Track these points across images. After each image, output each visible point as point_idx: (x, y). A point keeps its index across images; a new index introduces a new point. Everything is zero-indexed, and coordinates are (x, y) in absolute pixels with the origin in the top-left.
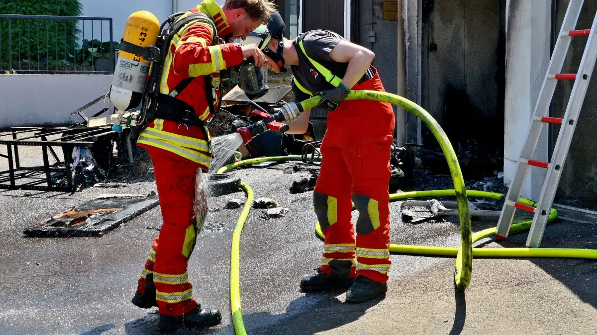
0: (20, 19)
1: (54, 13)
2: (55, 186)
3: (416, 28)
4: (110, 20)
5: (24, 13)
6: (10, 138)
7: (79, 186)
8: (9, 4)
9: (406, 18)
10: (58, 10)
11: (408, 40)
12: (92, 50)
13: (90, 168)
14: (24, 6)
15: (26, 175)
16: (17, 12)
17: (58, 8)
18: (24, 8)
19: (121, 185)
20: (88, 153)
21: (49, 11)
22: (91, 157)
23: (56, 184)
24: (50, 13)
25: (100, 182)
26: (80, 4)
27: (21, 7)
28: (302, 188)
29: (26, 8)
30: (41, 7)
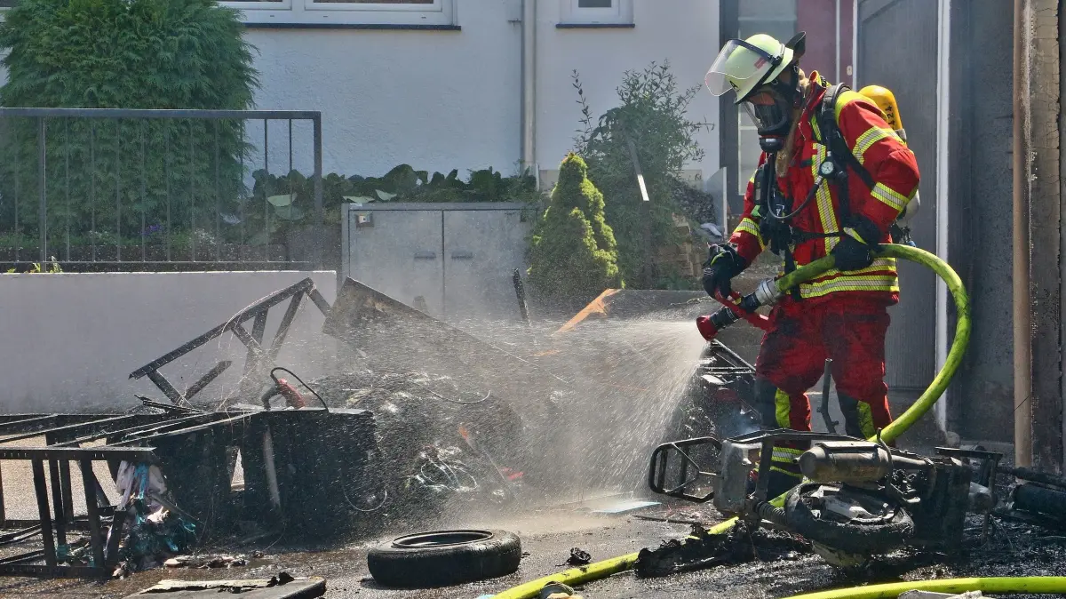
0: (80, 119)
1: (175, 99)
2: (65, 564)
3: (1056, 134)
4: (316, 117)
5: (93, 101)
6: (40, 443)
7: (123, 564)
8: (52, 78)
9: (1027, 105)
10: (186, 90)
11: (1033, 167)
12: (281, 201)
13: (156, 517)
14: (93, 80)
15: (16, 538)
16: (76, 98)
17: (186, 84)
18: (93, 88)
19: (229, 561)
20: (156, 480)
21: (161, 94)
22: (161, 487)
23: (68, 559)
24: (165, 101)
25: (179, 553)
26: (254, 71)
27: (87, 84)
28: (663, 564)
29: (99, 87)
30: (142, 84)
